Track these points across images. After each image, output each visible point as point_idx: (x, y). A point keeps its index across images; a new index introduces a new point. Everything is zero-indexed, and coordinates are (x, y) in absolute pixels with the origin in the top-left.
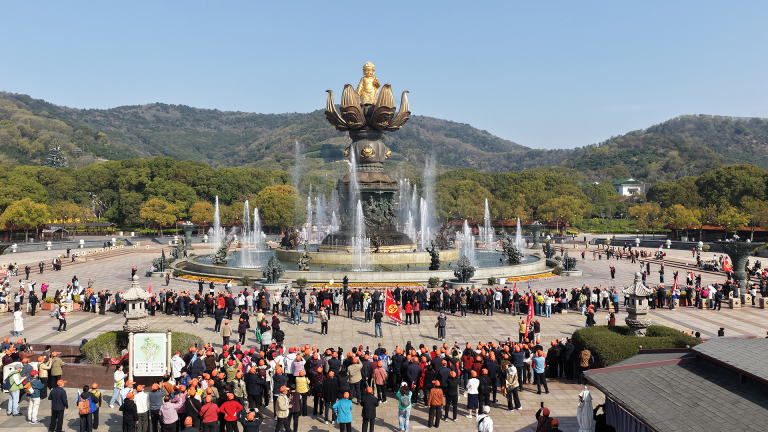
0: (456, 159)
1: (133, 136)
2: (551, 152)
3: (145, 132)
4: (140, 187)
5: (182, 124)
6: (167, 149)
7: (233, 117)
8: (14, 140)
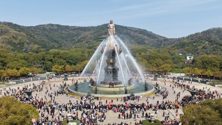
0: (141, 41)
1: (43, 35)
2: (171, 39)
3: (47, 33)
4: (51, 60)
5: (58, 31)
6: (53, 38)
7: (73, 28)
8: (11, 40)
